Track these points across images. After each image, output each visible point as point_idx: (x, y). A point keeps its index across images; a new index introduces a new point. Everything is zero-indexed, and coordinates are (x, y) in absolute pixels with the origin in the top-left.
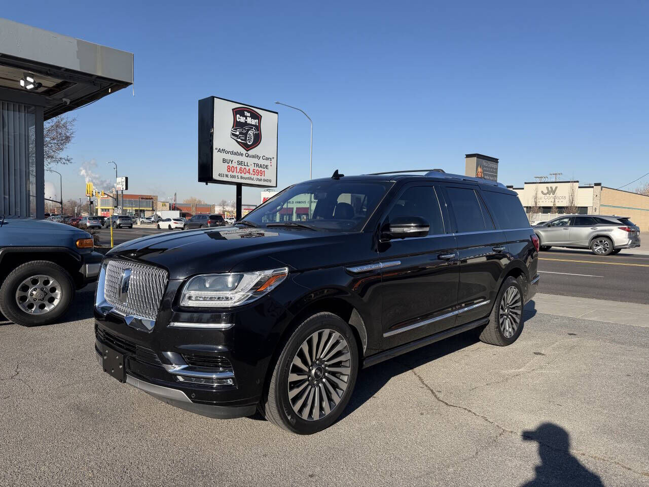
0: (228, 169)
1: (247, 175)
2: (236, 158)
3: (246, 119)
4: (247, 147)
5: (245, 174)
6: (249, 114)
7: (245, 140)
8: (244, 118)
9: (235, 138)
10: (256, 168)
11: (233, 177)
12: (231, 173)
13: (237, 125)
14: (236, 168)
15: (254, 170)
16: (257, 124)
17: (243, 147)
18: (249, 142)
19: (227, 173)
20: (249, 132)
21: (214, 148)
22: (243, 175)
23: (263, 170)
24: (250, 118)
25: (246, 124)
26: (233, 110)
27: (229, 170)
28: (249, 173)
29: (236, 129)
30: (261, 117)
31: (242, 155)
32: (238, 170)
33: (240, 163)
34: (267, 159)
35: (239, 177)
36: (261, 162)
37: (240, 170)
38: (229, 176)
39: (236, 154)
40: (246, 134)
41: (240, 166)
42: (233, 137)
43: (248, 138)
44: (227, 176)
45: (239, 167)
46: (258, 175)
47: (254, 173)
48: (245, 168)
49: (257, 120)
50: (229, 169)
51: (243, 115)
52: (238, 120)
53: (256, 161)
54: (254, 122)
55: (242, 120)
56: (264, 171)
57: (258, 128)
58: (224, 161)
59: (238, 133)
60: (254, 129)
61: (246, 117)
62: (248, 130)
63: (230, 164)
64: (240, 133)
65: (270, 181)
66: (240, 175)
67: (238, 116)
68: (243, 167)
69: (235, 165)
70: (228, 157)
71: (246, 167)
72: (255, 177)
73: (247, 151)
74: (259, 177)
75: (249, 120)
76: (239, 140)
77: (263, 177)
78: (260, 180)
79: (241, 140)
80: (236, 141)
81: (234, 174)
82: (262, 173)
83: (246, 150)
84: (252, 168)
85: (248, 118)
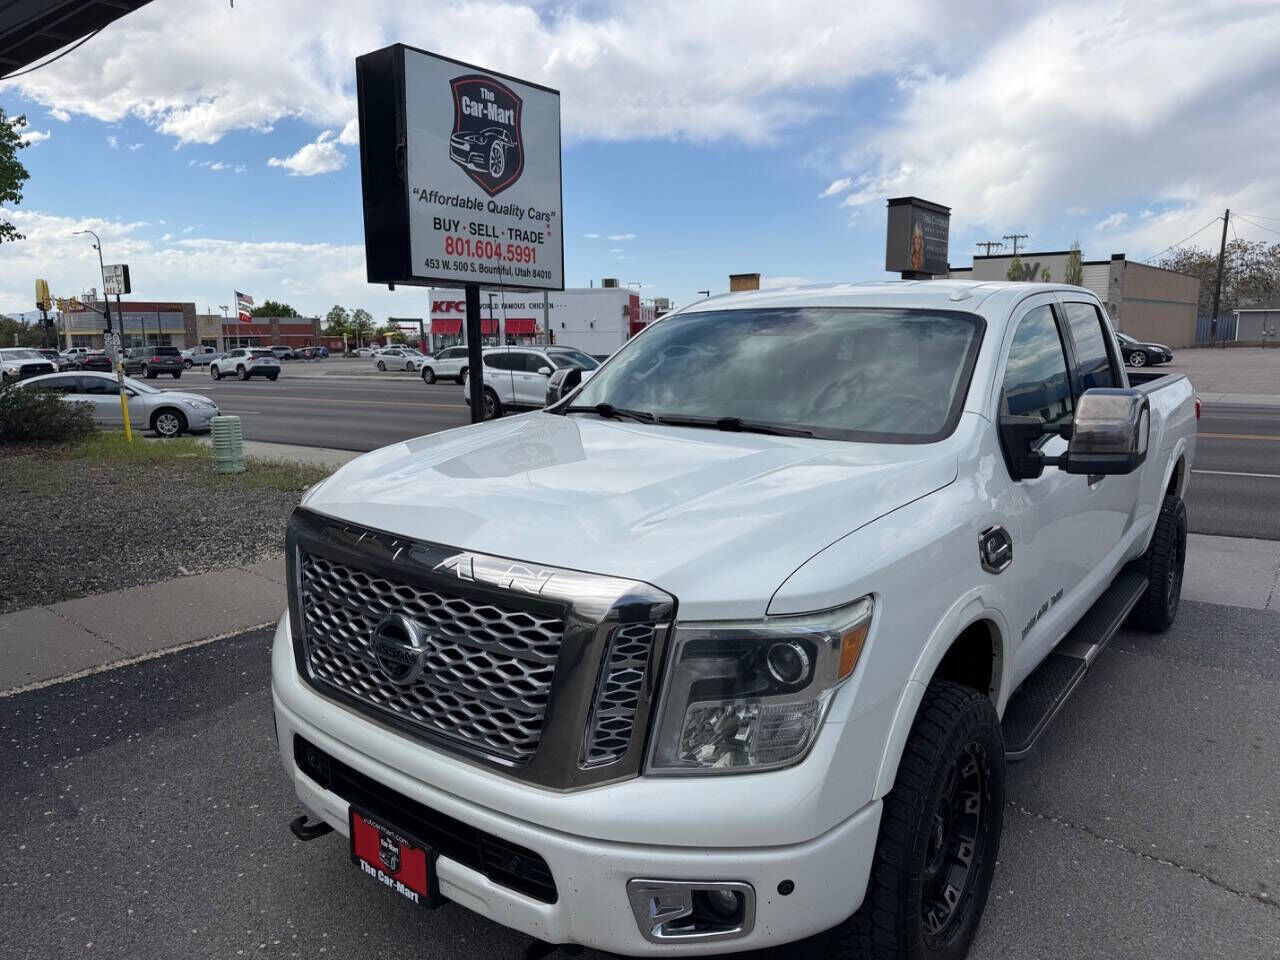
0: (448, 245)
1: (493, 262)
2: (466, 216)
3: (486, 108)
4: (493, 186)
5: (489, 257)
6: (490, 96)
7: (485, 166)
8: (481, 106)
9: (461, 160)
10: (516, 242)
11: (463, 267)
12: (454, 258)
13: (465, 125)
14: (468, 242)
15: (509, 246)
16: (512, 123)
17: (481, 185)
18: (495, 172)
19: (447, 258)
20: (494, 145)
21: (411, 190)
22: (485, 261)
23: (531, 245)
24: (495, 106)
25: (484, 121)
26: (451, 81)
27: (450, 249)
28: (499, 255)
29: (461, 137)
30: (521, 101)
31: (479, 206)
32: (473, 249)
33: (477, 229)
34: (539, 217)
35: (477, 267)
36: (527, 225)
37: (477, 248)
38: (451, 265)
39: (465, 204)
40: (485, 151)
41: (477, 237)
42: (456, 157)
43: (492, 162)
44: (446, 265)
45: (474, 239)
46: (519, 261)
47: (510, 255)
48: (488, 243)
49: (512, 112)
50: (451, 246)
51: (476, 97)
52: (467, 112)
53: (512, 221)
54: (503, 116)
55: (476, 110)
56: (534, 250)
57: (514, 131)
58: (438, 223)
59: (466, 147)
60: (506, 136)
61: (485, 103)
62: (491, 139)
63: (452, 233)
64: (474, 147)
65: (548, 275)
66: (477, 261)
67: (465, 99)
68: (485, 239)
69: (465, 234)
70: (447, 212)
71: (492, 239)
72: (514, 265)
73: (492, 195)
74: (523, 266)
75: (494, 113)
76: (471, 166)
77: (531, 266)
78: (526, 273)
79: (477, 165)
80: (465, 168)
81: (464, 259)
82: (529, 255)
83: (488, 192)
84: (505, 240)
85: (489, 104)
